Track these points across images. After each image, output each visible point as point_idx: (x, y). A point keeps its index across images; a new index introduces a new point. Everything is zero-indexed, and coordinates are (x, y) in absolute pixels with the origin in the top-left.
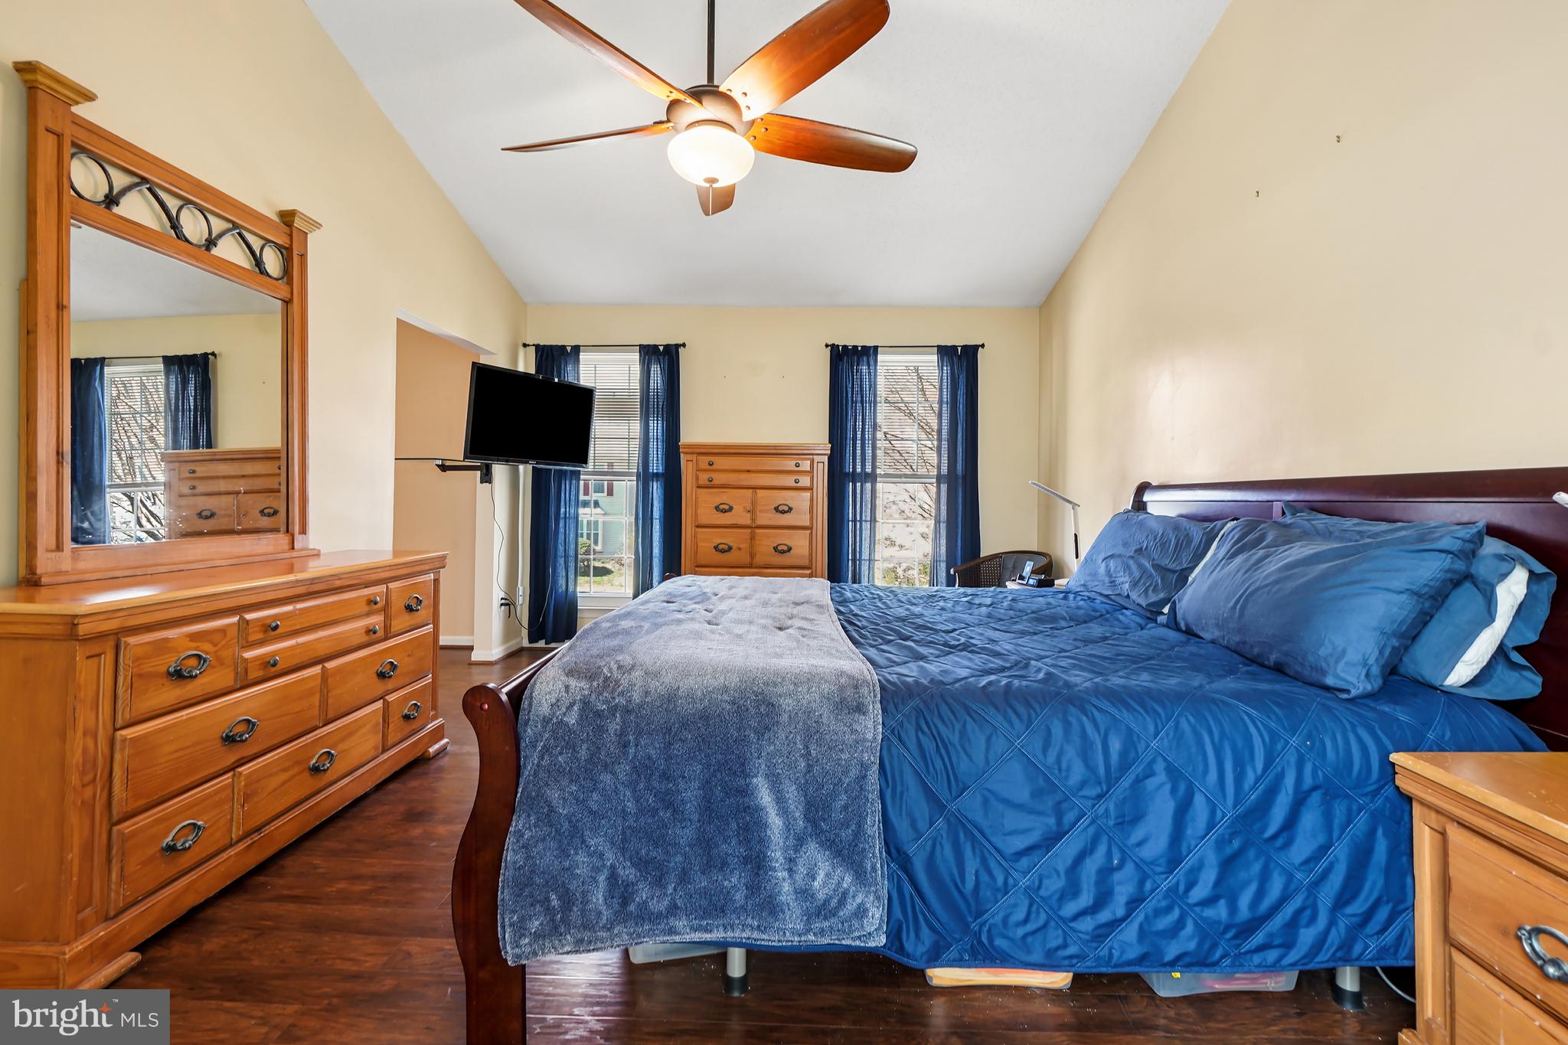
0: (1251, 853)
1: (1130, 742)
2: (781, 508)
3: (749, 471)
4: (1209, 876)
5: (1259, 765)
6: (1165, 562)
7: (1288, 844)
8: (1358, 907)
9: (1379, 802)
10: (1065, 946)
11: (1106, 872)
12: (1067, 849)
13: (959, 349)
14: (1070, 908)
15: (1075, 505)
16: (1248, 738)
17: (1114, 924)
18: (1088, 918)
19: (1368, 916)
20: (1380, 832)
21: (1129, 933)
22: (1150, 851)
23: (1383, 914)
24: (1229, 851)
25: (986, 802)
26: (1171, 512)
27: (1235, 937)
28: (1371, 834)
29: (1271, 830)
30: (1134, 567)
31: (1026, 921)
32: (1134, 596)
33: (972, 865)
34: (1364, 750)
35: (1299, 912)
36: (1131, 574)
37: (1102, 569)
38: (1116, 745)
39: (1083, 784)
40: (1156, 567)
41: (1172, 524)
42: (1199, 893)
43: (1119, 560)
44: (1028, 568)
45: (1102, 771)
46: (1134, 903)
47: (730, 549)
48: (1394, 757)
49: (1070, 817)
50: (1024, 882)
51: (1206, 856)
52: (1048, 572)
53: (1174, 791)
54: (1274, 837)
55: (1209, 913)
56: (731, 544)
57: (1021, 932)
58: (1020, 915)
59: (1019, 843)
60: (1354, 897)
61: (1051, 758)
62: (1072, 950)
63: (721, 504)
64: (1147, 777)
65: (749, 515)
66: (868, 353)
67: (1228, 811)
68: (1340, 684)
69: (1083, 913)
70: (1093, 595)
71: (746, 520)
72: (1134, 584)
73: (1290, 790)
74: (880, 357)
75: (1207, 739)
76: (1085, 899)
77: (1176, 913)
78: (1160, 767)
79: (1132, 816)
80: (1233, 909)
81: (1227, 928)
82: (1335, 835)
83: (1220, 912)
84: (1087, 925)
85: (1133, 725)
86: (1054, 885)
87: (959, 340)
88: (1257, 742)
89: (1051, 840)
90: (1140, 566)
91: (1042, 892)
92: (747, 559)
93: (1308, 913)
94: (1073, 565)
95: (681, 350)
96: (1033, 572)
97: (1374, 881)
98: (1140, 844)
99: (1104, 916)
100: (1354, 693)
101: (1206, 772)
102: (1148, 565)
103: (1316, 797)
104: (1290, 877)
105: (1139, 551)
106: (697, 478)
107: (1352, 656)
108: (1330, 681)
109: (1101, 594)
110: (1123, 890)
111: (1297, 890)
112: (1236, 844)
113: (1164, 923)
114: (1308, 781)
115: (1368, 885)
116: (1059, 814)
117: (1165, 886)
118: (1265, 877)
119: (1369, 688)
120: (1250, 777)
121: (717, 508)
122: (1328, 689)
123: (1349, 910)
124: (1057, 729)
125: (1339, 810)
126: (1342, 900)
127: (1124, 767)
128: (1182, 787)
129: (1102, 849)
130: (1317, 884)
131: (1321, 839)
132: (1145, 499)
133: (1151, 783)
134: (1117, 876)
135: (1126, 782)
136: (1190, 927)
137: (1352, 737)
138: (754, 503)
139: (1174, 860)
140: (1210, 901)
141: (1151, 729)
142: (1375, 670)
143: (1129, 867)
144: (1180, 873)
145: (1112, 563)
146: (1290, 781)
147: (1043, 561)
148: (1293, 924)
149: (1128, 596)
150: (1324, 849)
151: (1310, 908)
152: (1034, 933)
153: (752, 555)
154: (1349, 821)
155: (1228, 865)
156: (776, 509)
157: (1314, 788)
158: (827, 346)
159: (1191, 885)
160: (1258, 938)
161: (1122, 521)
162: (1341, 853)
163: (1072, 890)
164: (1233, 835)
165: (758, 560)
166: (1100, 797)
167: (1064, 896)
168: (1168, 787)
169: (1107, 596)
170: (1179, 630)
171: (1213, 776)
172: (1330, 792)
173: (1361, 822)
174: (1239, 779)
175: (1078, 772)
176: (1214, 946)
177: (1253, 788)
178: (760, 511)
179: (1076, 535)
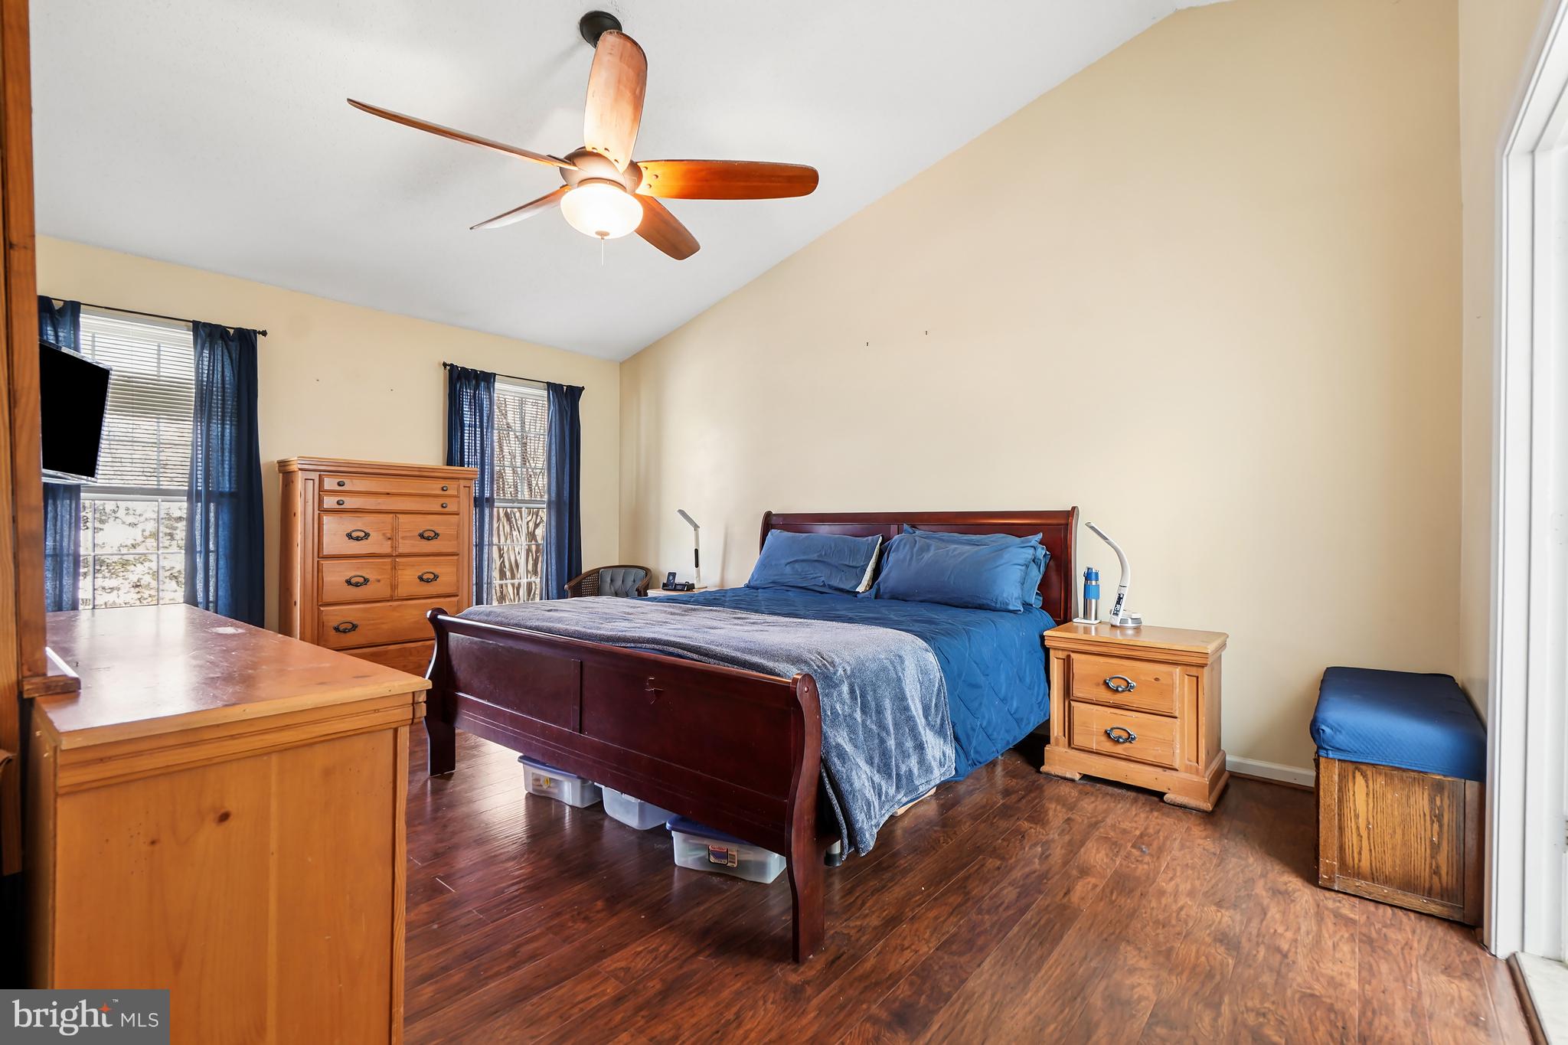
2: (426, 535)
3: (388, 494)
13: (565, 387)
15: (697, 527)
47: (366, 581)
56: (367, 576)
63: (353, 531)
65: (389, 542)
66: (486, 379)
71: (386, 548)
74: (497, 385)
87: (566, 380)
92: (387, 593)
95: (260, 337)
106: (321, 501)
121: (349, 536)
138: (395, 529)
153: (394, 587)
156: (422, 536)
158: (445, 365)
165: (402, 591)
178: (403, 538)
179: (696, 551)
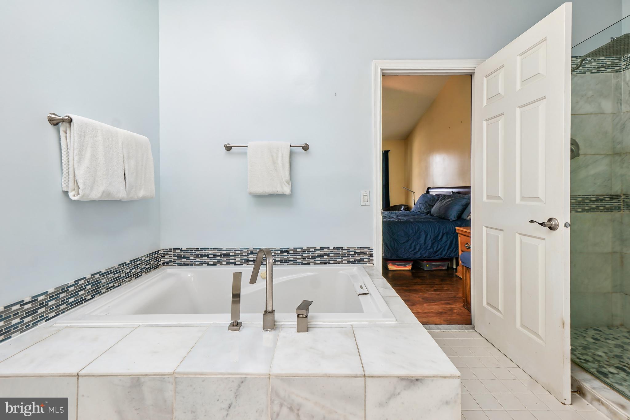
0: (436, 242)
1: (419, 227)
4: (430, 246)
5: (437, 230)
6: (430, 204)
7: (442, 240)
8: (451, 249)
9: (454, 235)
10: (409, 256)
11: (415, 246)
12: (410, 242)
14: (410, 250)
15: (414, 192)
16: (436, 226)
17: (417, 252)
18: (413, 252)
19: (452, 251)
20: (454, 239)
21: (419, 253)
22: (421, 242)
23: (455, 249)
24: (433, 242)
25: (398, 236)
26: (434, 194)
27: (433, 254)
28: (453, 239)
29: (439, 239)
30: (425, 205)
31: (404, 252)
32: (424, 211)
33: (396, 245)
34: (452, 228)
35: (443, 250)
36: (424, 207)
37: (419, 206)
38: (417, 228)
39: (412, 233)
40: (429, 205)
41: (432, 196)
42: (429, 248)
43: (422, 204)
44: (403, 208)
45: (415, 232)
46: (419, 249)
48: (456, 228)
49: (410, 238)
50: (403, 247)
51: (429, 243)
52: (408, 208)
53: (425, 234)
54: (439, 240)
55: (430, 250)
57: (403, 254)
58: (403, 252)
59: (403, 242)
60: (450, 248)
61: (407, 230)
62: (411, 256)
64: (421, 232)
67: (433, 236)
68: (451, 219)
69: (412, 251)
70: (416, 212)
72: (424, 208)
73: (442, 233)
75: (430, 227)
76: (412, 249)
77: (425, 251)
78: (423, 231)
79: (419, 238)
80: (433, 250)
81: (433, 252)
82: (448, 239)
83: (432, 250)
84: (412, 253)
85: (419, 225)
86: (408, 247)
88: (437, 227)
89: (407, 241)
90: (426, 205)
91: (406, 248)
93: (444, 250)
94: (413, 206)
96: (404, 209)
97: (453, 245)
98: (420, 241)
99: (415, 251)
100: (452, 220)
101: (430, 231)
102: (427, 204)
103: (445, 234)
104: (441, 245)
105: (426, 202)
107: (452, 215)
108: (449, 219)
109: (418, 211)
110: (418, 247)
111: (442, 247)
112: (434, 241)
113: (423, 252)
114: (444, 232)
115: (452, 246)
116: (408, 238)
117: (424, 247)
118: (438, 246)
119: (455, 219)
120: (436, 232)
122: (449, 220)
123: (450, 250)
124: (408, 226)
125: (449, 236)
126: (448, 249)
127: (418, 231)
128: (426, 233)
129: (415, 242)
130: (445, 246)
131: (446, 240)
132: (429, 191)
133: (422, 233)
134: (417, 246)
135: (418, 233)
136: (427, 253)
137: (451, 226)
139: (425, 244)
140: (429, 249)
141: (422, 226)
142: (456, 217)
143: (419, 245)
144: (426, 245)
145: (421, 205)
146: (442, 231)
147: (406, 207)
148: (442, 252)
149: (423, 211)
150: (447, 241)
151: (444, 249)
152: (405, 254)
154: (450, 238)
155: (433, 244)
157: (445, 233)
159: (427, 247)
160: (437, 254)
161: (423, 196)
162: (449, 242)
163: (411, 247)
164: (434, 240)
166: (414, 235)
167: (409, 249)
168: (424, 234)
169: (419, 212)
170: (431, 215)
171: (431, 232)
172: (447, 233)
173: (452, 238)
174: (434, 232)
175: (411, 231)
176: (431, 255)
177: (436, 233)
179: (414, 200)
